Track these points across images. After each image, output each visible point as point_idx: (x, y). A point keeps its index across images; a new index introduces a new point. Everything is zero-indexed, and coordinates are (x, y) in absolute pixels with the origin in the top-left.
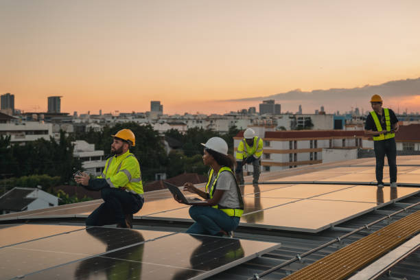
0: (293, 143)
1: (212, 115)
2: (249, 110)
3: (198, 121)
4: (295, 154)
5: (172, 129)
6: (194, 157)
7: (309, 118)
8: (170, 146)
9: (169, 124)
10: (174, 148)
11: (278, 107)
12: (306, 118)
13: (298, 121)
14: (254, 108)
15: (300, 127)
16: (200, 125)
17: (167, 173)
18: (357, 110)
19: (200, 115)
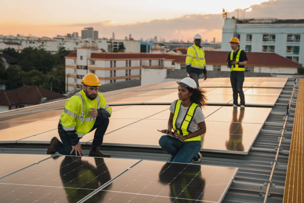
0: (113, 62)
1: (42, 38)
2: (73, 34)
3: (31, 42)
4: (115, 71)
5: (9, 48)
6: (31, 72)
7: (122, 43)
8: (8, 62)
9: (6, 43)
10: (11, 63)
11: (96, 33)
12: (120, 43)
13: (113, 44)
14: (77, 34)
15: (115, 50)
16: (32, 45)
17: (6, 85)
18: (156, 38)
19: (33, 37)
